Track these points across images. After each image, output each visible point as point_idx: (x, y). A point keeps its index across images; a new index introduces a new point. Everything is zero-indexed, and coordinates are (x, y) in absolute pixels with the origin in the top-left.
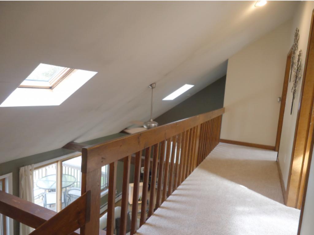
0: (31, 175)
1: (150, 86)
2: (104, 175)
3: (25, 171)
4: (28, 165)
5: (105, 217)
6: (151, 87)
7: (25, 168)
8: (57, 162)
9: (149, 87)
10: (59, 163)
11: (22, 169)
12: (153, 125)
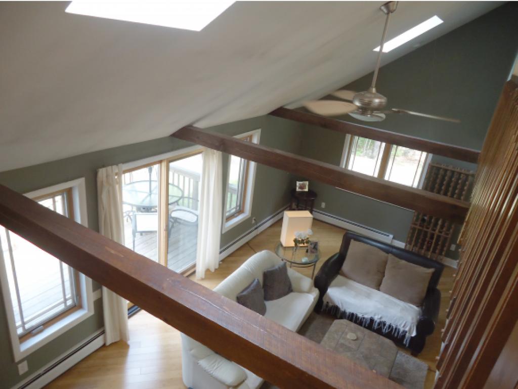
0: (117, 183)
1: (383, 8)
2: (234, 190)
3: (107, 176)
4: (112, 165)
5: (246, 268)
6: (385, 11)
7: (107, 170)
8: (160, 162)
9: (380, 9)
10: (164, 164)
11: (102, 173)
12: (377, 101)
